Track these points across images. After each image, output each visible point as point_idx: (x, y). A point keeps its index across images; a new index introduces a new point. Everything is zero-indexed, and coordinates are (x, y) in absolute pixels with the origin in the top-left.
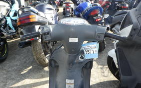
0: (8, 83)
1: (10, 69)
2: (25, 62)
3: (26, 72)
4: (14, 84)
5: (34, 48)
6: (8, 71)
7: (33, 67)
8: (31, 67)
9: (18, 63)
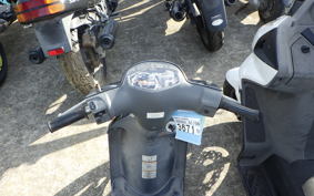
0: (24, 137)
1: (21, 104)
2: (50, 85)
3: (55, 109)
4: (37, 138)
5: (65, 65)
6: (18, 110)
7: (68, 95)
8: (64, 97)
9: (34, 87)
